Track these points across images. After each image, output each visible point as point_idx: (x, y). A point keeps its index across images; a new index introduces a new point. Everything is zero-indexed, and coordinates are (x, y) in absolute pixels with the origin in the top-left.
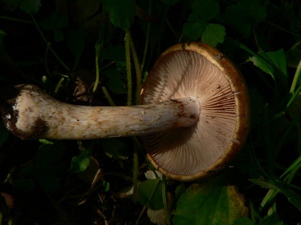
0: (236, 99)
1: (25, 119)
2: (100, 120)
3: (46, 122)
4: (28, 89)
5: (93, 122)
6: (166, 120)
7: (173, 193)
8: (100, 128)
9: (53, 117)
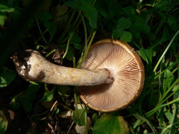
0: (140, 73)
1: (35, 70)
2: (73, 76)
3: (44, 73)
4: (35, 53)
5: (69, 76)
6: (103, 79)
7: (91, 117)
8: (72, 80)
9: (49, 71)
